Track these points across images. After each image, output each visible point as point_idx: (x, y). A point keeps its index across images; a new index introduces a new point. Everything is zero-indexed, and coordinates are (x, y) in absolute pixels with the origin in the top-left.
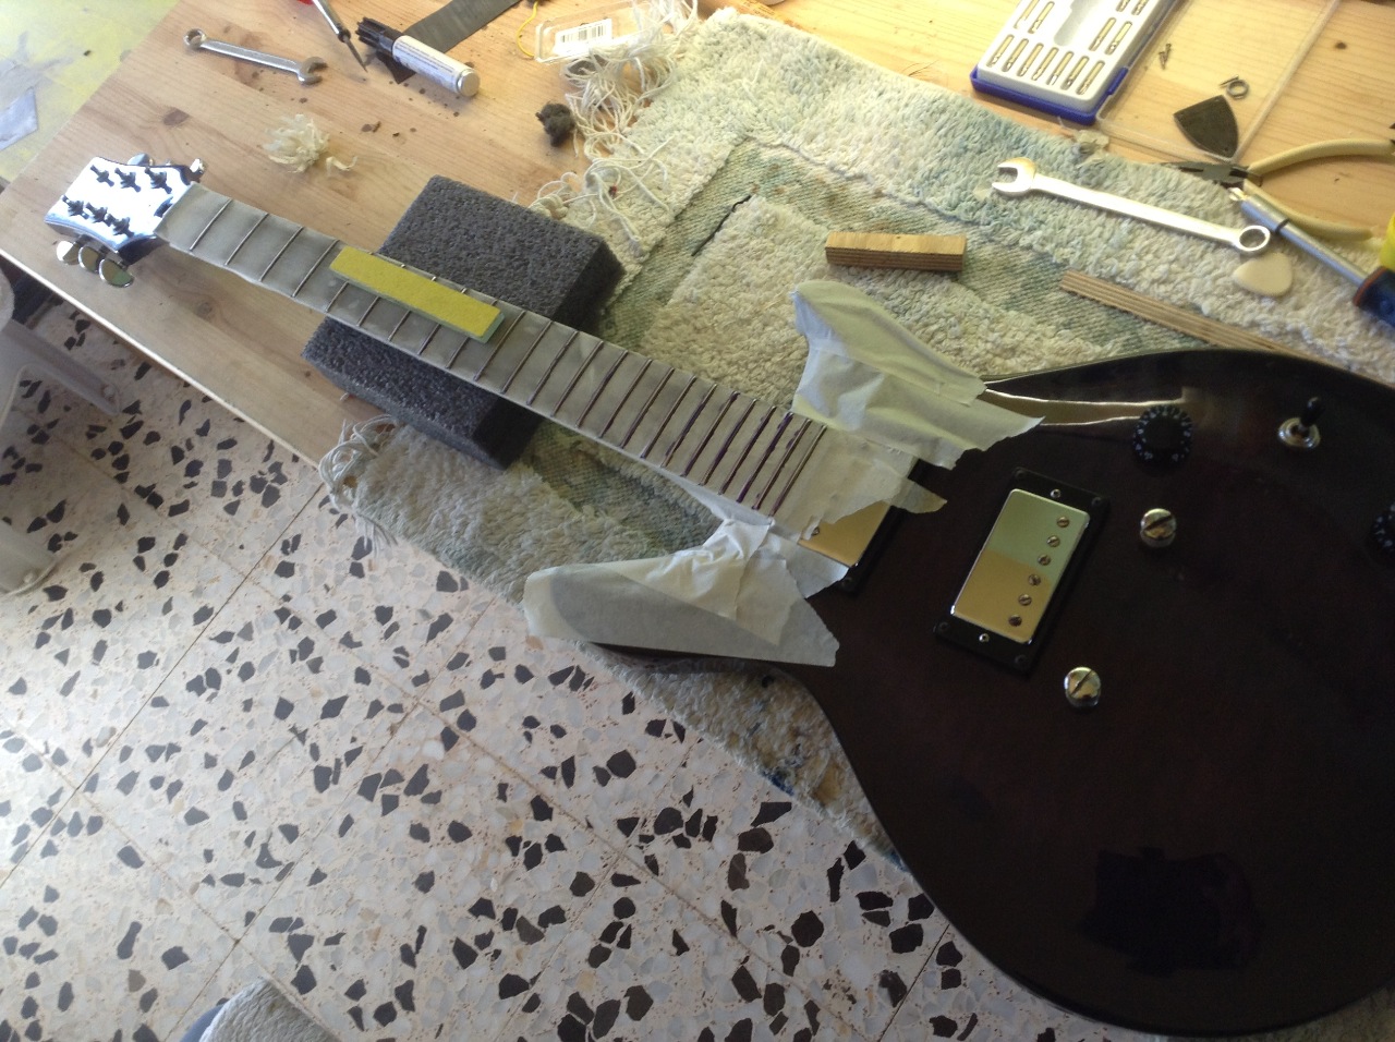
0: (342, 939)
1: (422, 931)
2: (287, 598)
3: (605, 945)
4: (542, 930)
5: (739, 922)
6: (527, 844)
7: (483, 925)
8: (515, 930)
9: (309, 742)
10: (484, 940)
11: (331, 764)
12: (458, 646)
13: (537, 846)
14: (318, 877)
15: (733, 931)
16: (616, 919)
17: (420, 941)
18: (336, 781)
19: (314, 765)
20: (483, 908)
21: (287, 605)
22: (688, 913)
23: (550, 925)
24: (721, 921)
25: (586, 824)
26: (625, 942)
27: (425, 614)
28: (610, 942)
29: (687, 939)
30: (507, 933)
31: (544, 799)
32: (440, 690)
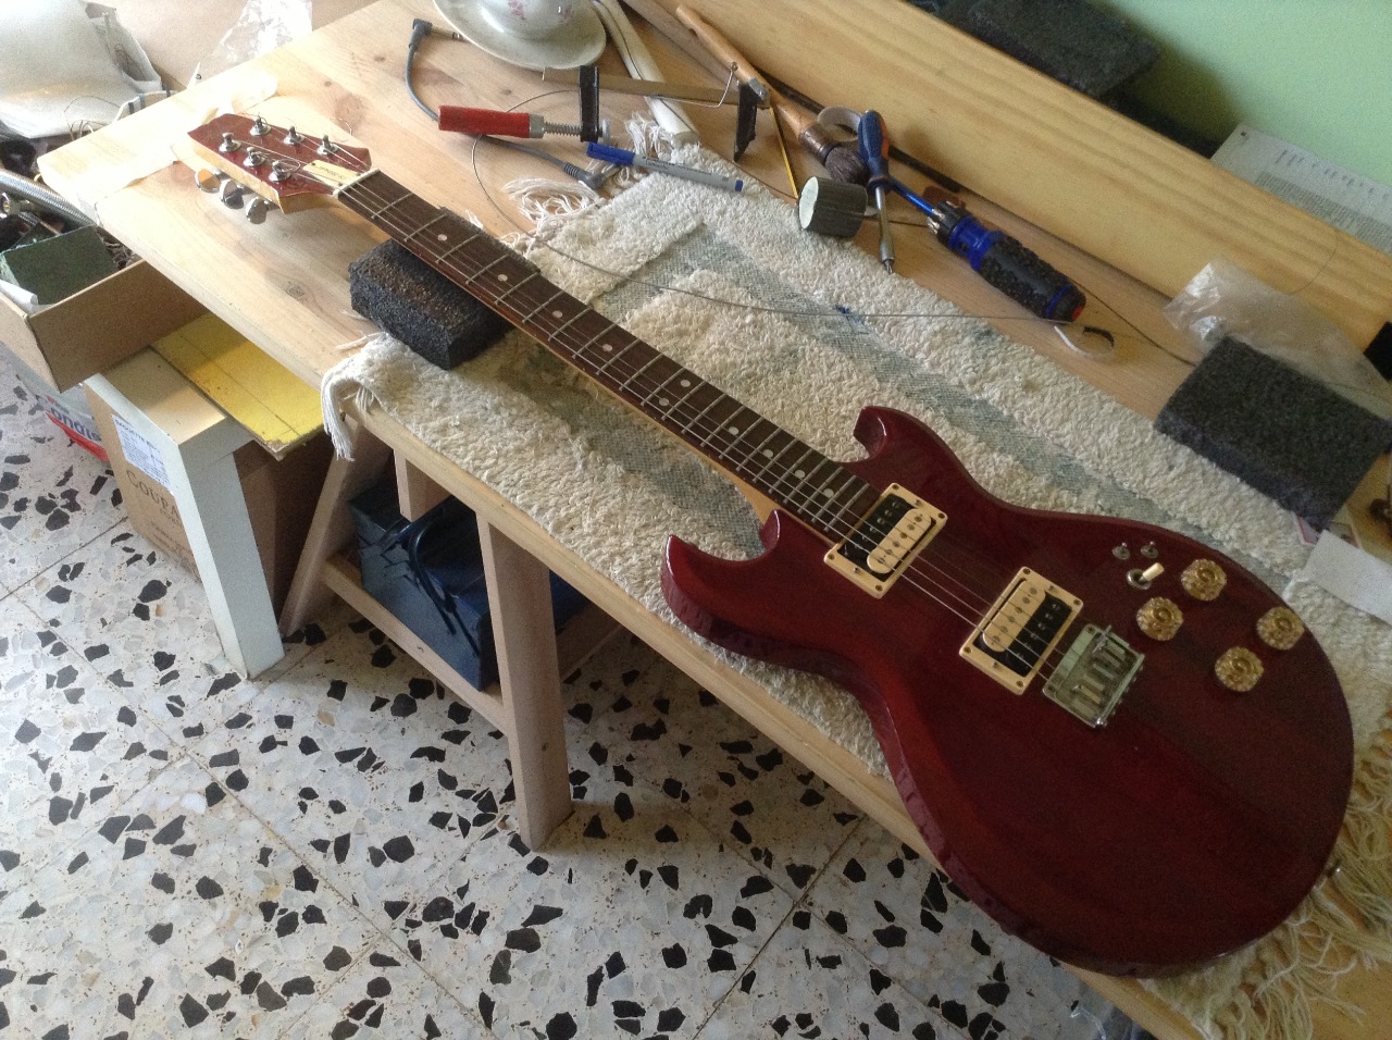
0: (50, 980)
1: (148, 983)
2: (55, 623)
3: (352, 1021)
4: (285, 998)
5: (495, 1014)
6: (283, 911)
7: (220, 985)
8: (254, 994)
9: (50, 771)
10: (217, 1001)
11: (73, 798)
12: (241, 707)
13: (294, 916)
14: (34, 911)
15: (488, 1022)
16: (369, 998)
17: (143, 993)
18: (75, 816)
19: (52, 795)
20: (222, 968)
21: (53, 629)
22: (445, 1001)
23: (295, 994)
24: (477, 1011)
25: (351, 901)
26: (375, 1021)
27: (210, 669)
28: (358, 1018)
29: (440, 1025)
30: (246, 997)
31: (310, 870)
32: (213, 746)
